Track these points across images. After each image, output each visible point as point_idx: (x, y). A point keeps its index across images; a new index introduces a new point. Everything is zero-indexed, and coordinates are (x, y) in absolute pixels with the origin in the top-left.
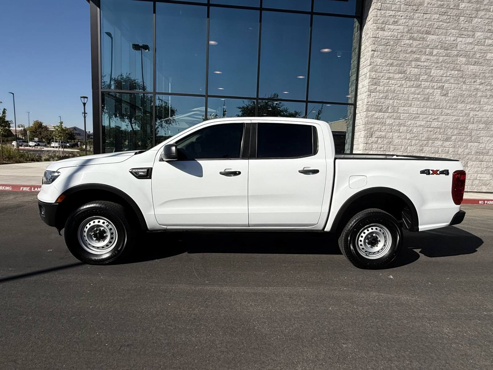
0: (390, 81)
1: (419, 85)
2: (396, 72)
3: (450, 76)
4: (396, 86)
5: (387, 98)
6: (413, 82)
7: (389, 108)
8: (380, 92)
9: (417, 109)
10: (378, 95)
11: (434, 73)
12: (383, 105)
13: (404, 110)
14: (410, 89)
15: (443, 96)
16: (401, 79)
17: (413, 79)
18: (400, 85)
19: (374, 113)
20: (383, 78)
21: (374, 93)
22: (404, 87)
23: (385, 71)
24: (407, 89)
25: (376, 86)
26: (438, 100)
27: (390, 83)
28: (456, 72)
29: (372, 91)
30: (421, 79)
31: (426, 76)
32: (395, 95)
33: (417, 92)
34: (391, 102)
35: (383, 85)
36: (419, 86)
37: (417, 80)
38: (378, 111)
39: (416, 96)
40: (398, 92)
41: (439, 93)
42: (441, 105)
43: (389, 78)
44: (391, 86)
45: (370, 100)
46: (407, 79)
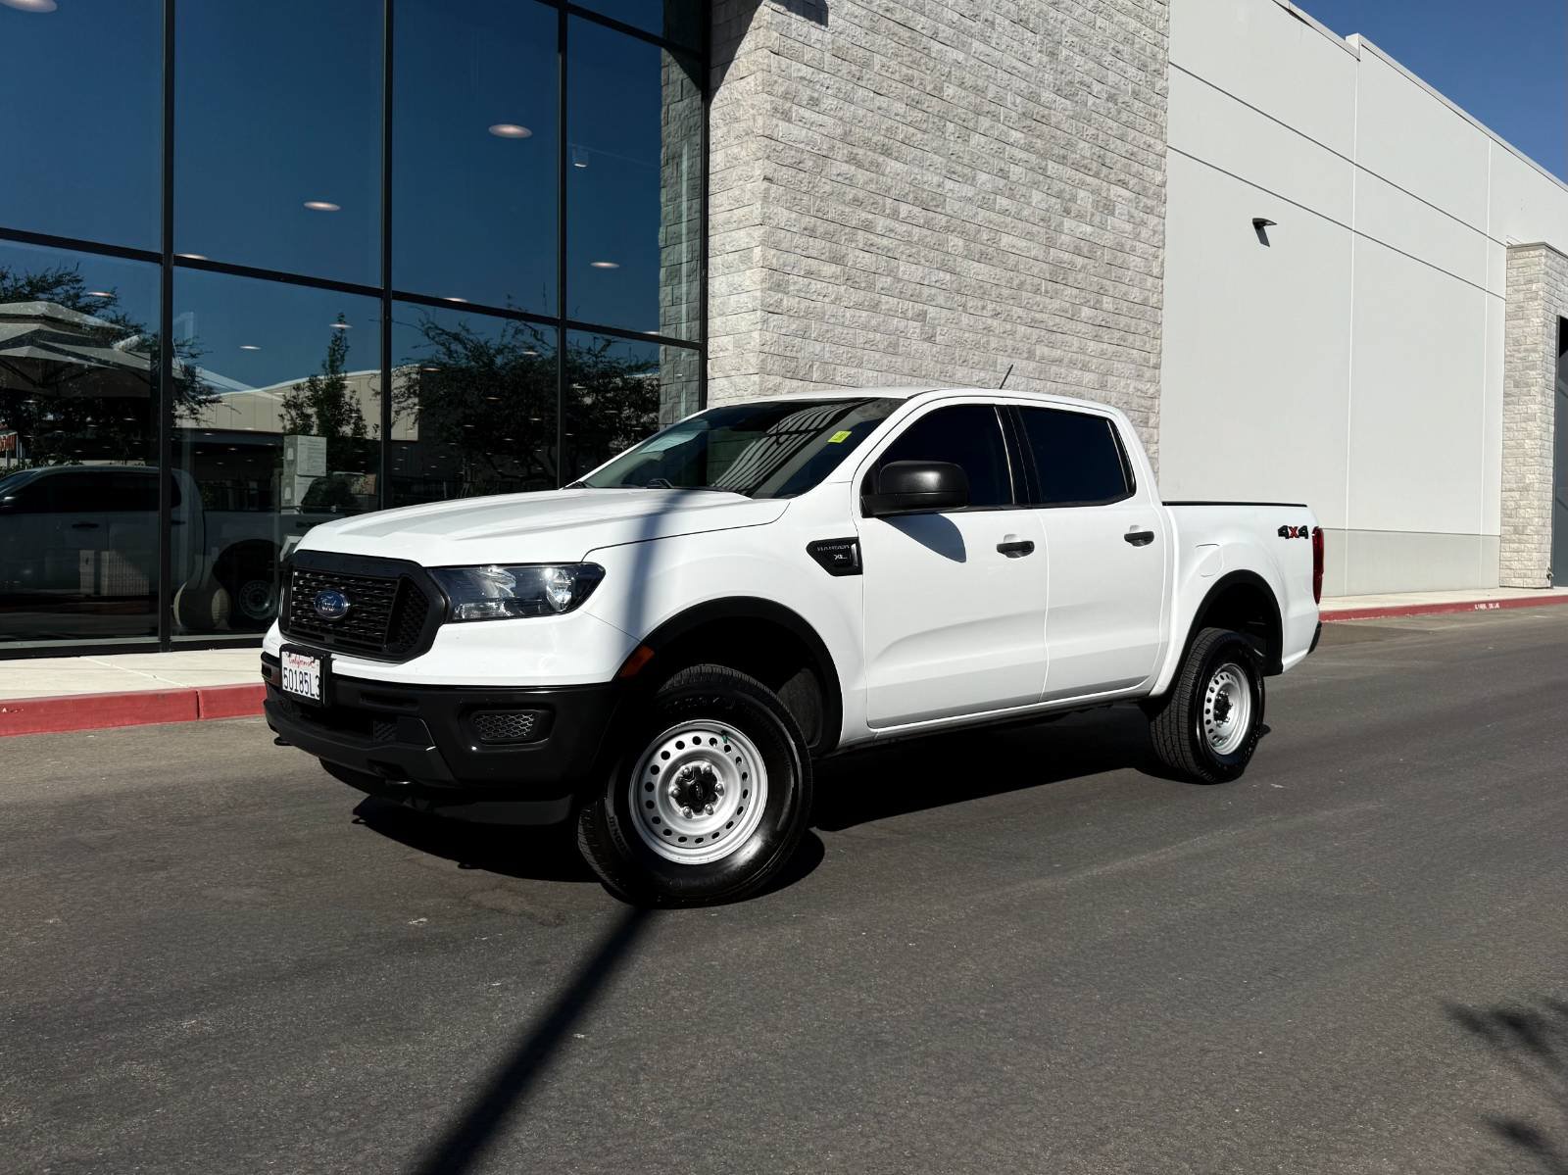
0: (813, 282)
1: (877, 305)
2: (823, 257)
3: (938, 285)
4: (827, 300)
5: (806, 336)
6: (862, 293)
7: (815, 367)
8: (791, 313)
9: (875, 374)
10: (786, 323)
11: (904, 272)
12: (799, 355)
13: (848, 375)
14: (857, 313)
15: (925, 340)
16: (837, 279)
17: (863, 285)
18: (836, 299)
19: (779, 379)
20: (796, 271)
21: (776, 316)
22: (845, 304)
23: (799, 251)
24: (852, 311)
25: (780, 295)
26: (916, 351)
27: (813, 287)
28: (948, 276)
29: (770, 309)
30: (879, 285)
31: (889, 279)
32: (825, 327)
33: (874, 322)
34: (818, 347)
35: (795, 292)
36: (874, 307)
37: (870, 287)
38: (789, 375)
39: (871, 335)
40: (832, 320)
41: (918, 331)
42: (924, 368)
43: (809, 274)
44: (814, 298)
45: (768, 336)
46: (850, 283)
